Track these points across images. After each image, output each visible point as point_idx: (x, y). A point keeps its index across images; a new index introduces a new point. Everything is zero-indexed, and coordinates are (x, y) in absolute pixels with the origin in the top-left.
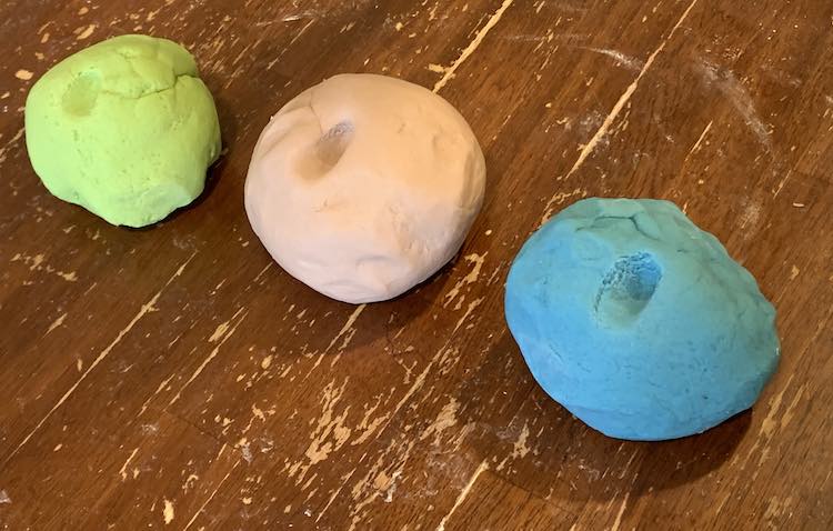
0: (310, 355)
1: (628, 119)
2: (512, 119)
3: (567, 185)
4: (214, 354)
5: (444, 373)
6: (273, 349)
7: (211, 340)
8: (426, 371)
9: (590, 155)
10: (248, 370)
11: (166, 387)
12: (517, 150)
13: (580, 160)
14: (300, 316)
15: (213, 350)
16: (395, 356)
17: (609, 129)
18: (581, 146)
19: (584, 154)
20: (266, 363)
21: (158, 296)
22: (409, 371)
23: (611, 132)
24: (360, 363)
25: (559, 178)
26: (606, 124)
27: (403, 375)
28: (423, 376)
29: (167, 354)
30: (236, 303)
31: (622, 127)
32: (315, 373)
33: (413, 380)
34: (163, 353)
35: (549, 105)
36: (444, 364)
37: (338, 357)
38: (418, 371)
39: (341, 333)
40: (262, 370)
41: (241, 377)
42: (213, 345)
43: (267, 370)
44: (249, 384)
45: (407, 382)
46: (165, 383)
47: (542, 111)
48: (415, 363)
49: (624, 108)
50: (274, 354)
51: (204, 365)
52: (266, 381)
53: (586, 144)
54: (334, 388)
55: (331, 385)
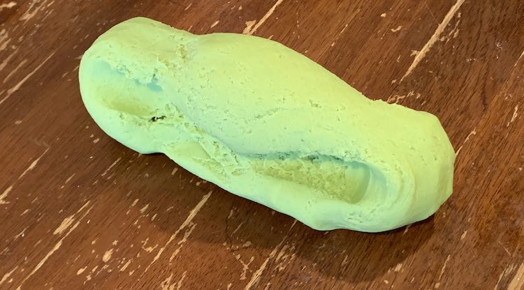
0: (150, 249)
1: (459, 27)
2: (350, 28)
3: (401, 88)
4: (57, 247)
5: (281, 268)
6: (115, 243)
7: (56, 232)
8: (263, 267)
9: (423, 60)
10: (89, 263)
11: (9, 278)
12: (353, 56)
13: (414, 65)
14: (143, 210)
15: (57, 242)
16: (233, 251)
17: (441, 36)
18: (415, 52)
19: (417, 59)
20: (107, 257)
21: (9, 189)
22: (246, 267)
23: (442, 39)
24: (198, 258)
25: (394, 81)
26: (438, 32)
27: (240, 271)
28: (259, 272)
29: (12, 246)
30: (82, 198)
31: (453, 35)
32: (154, 268)
33: (249, 276)
34: (8, 245)
35: (383, 15)
36: (281, 260)
37: (177, 251)
38: (255, 267)
39: (182, 227)
40: (103, 263)
41: (81, 271)
42: (57, 238)
43: (108, 263)
44: (89, 278)
45: (243, 278)
46: (8, 275)
47: (377, 20)
48: (253, 258)
49: (454, 18)
50: (115, 247)
51: (47, 257)
52: (105, 275)
53: (419, 50)
54: (172, 282)
55: (168, 280)
